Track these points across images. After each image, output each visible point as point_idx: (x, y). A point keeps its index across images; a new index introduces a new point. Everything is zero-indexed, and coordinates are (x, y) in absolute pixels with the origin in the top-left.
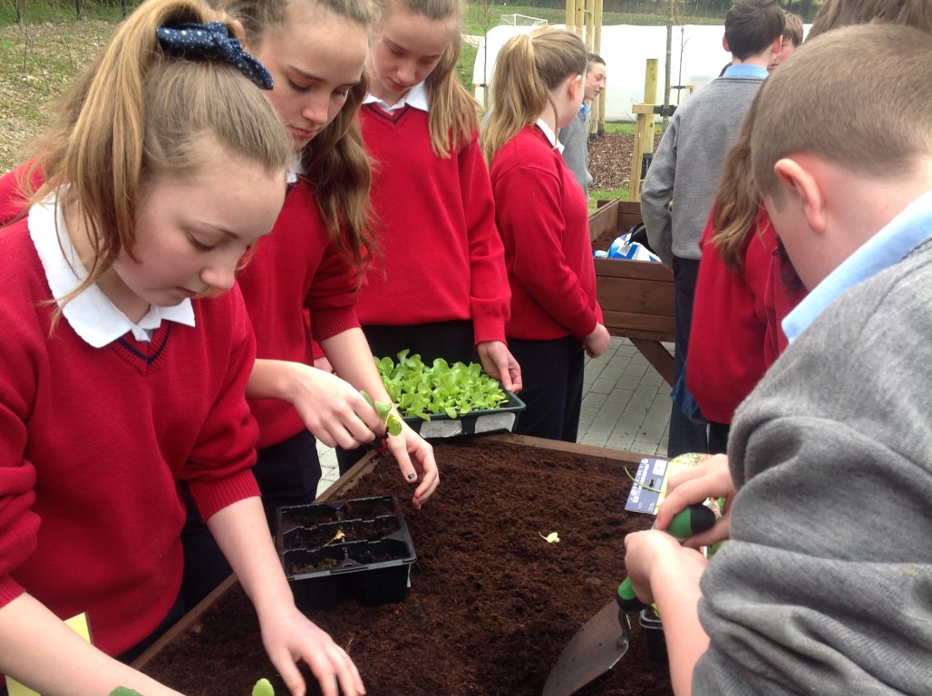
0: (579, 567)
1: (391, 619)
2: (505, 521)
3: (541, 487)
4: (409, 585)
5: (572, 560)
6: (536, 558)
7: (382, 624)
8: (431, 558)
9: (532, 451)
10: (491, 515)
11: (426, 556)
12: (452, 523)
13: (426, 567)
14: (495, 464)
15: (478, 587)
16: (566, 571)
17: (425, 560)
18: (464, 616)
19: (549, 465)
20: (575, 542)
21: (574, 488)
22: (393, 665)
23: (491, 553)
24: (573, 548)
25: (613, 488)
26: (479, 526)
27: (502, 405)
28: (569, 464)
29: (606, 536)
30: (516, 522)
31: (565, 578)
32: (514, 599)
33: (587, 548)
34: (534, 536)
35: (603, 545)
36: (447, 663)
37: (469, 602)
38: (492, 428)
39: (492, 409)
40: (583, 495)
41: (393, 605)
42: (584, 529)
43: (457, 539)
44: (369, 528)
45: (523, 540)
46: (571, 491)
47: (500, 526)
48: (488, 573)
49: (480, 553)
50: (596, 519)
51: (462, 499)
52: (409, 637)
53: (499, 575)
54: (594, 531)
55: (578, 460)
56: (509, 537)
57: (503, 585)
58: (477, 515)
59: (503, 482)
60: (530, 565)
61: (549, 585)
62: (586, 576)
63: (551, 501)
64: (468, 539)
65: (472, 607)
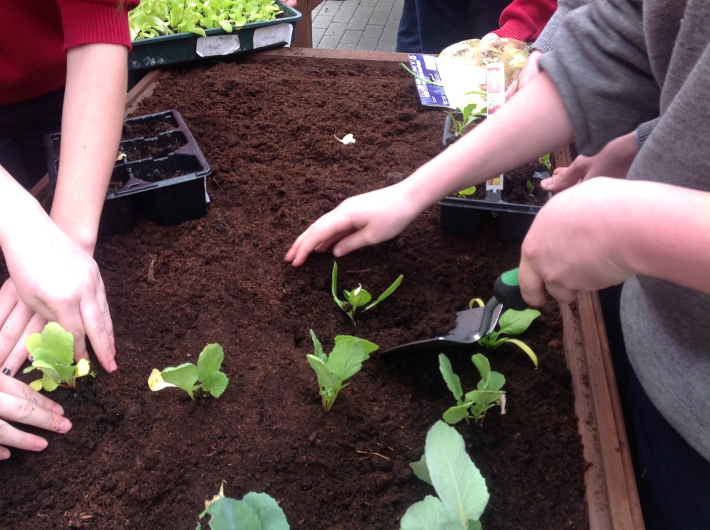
0: (379, 164)
1: (194, 236)
2: (298, 129)
3: (329, 93)
4: (208, 200)
5: (371, 158)
6: (335, 161)
7: (184, 242)
8: (228, 172)
9: (313, 62)
10: (282, 125)
11: (222, 170)
12: (244, 136)
13: (223, 181)
14: (278, 76)
15: (282, 194)
16: (366, 169)
17: (221, 174)
18: (272, 223)
19: (331, 73)
20: (371, 141)
21: (361, 91)
22: (203, 281)
23: (289, 161)
24: (371, 146)
25: (397, 88)
26: (272, 136)
27: (277, 16)
28: (351, 71)
29: (400, 132)
30: (309, 128)
31: (367, 175)
32: (321, 201)
33: (384, 145)
34: (329, 139)
35: (398, 141)
36: (261, 271)
37: (274, 209)
38: (270, 42)
39: (268, 20)
40: (371, 96)
41: (194, 222)
42: (378, 127)
43: (251, 151)
44: (153, 146)
45: (319, 144)
46: (358, 94)
47: (293, 134)
48: (289, 180)
49: (277, 162)
50: (387, 117)
51: (250, 113)
52: (217, 251)
53: (301, 181)
54: (388, 128)
55: (359, 67)
56: (305, 144)
57: (307, 190)
58: (268, 126)
59: (289, 93)
60: (330, 168)
61: (353, 184)
62: (387, 172)
63: (341, 105)
64: (263, 150)
65: (279, 214)
